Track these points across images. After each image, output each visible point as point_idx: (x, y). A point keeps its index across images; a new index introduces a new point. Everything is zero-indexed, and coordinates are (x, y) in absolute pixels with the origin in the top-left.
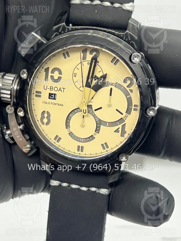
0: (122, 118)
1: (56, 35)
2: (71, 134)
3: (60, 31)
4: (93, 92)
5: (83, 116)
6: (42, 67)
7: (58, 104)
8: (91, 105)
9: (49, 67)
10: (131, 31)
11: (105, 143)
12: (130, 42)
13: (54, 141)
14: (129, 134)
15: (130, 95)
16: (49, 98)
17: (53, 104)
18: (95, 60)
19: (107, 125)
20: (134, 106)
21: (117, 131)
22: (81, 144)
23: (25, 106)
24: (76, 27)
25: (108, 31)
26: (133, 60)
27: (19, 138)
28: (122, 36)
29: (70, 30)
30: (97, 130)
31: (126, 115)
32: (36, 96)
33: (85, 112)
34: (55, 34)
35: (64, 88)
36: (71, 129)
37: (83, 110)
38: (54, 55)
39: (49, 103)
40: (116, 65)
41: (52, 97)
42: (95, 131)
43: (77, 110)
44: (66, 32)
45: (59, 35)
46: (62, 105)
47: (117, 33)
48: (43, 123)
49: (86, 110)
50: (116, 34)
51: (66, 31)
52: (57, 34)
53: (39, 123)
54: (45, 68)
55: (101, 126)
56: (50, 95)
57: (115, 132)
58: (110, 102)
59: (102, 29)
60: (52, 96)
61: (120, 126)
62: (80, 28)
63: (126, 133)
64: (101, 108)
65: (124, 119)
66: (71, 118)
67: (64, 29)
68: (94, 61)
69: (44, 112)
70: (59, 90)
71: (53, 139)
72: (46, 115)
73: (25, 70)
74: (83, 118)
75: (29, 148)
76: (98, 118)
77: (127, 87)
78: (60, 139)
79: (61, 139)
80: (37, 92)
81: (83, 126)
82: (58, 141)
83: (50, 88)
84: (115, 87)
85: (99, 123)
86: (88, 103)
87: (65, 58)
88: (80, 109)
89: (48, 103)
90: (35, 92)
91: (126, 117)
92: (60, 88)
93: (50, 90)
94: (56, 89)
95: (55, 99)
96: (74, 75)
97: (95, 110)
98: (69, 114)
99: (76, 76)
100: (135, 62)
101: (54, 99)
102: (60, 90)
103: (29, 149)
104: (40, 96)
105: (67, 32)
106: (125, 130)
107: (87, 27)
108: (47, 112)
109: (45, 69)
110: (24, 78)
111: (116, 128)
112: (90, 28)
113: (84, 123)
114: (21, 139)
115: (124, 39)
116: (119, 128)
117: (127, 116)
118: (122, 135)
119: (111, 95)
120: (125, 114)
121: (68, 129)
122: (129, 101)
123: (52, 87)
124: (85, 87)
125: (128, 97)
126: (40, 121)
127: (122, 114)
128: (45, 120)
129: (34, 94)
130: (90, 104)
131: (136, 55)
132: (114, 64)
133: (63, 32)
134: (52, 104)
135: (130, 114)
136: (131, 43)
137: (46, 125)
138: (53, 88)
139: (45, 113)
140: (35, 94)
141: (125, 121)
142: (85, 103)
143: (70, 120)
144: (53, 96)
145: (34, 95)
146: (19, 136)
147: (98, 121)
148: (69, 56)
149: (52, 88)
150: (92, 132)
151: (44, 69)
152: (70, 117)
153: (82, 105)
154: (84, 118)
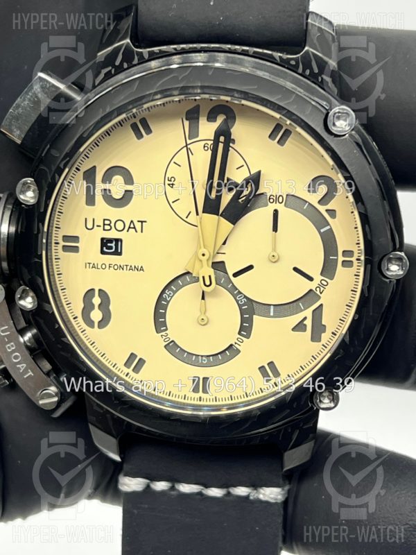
0: (311, 290)
1: (109, 76)
2: (172, 347)
3: (117, 63)
4: (226, 225)
5: (203, 292)
6: (77, 169)
7: (128, 267)
8: (223, 263)
9: (95, 167)
10: (319, 49)
11: (268, 364)
12: (318, 80)
13: (126, 370)
14: (333, 333)
15: (328, 224)
16: (103, 252)
17: (116, 267)
18: (224, 137)
19: (272, 314)
20: (343, 256)
21: (300, 327)
22: (201, 372)
23: (40, 281)
24: (164, 48)
25: (255, 52)
26: (333, 128)
27: (26, 371)
28: (293, 63)
29: (146, 56)
30: (245, 329)
31: (323, 282)
32: (65, 248)
33: (208, 283)
34: (104, 71)
35: (142, 222)
36: (173, 334)
37: (203, 278)
38: (108, 133)
39: (104, 267)
40: (282, 145)
41: (111, 248)
42: (239, 333)
43: (182, 278)
44: (135, 65)
45: (115, 75)
46: (142, 269)
47: (280, 57)
48: (90, 323)
49: (210, 277)
50: (278, 59)
51: (136, 61)
52: (110, 71)
53: (79, 325)
54: (84, 168)
55: (254, 316)
56: (105, 243)
57: (294, 329)
58: (274, 249)
59: (237, 47)
60: (110, 246)
61: (308, 313)
62: (174, 51)
63: (324, 331)
64: (250, 267)
65: (318, 293)
66: (168, 302)
67: (128, 56)
68: (222, 139)
69: (89, 294)
70: (129, 228)
71: (121, 365)
72: (97, 300)
73: (29, 180)
74: (203, 298)
75: (56, 395)
76: (245, 297)
77: (319, 202)
78: (142, 362)
79: (144, 362)
80: (66, 238)
81: (204, 322)
82: (137, 370)
83: (102, 225)
84: (285, 205)
85: (249, 310)
86: (214, 257)
87: (139, 136)
88: (194, 275)
89: (99, 267)
90: (60, 240)
91: (322, 286)
92: (132, 222)
93: (104, 230)
94: (120, 226)
95: (120, 254)
96: (167, 182)
97: (236, 275)
98: (163, 292)
99: (173, 184)
100: (340, 131)
101: (118, 253)
102: (132, 226)
103: (56, 399)
104: (76, 249)
105: (139, 64)
106: (323, 323)
107: (195, 45)
108: (100, 290)
109: (85, 172)
110: (27, 201)
111: (296, 319)
112: (201, 47)
113: (205, 313)
114: (31, 373)
115: (300, 70)
116: (305, 318)
117: (325, 283)
118: (316, 337)
119: (275, 229)
120: (318, 278)
121: (163, 333)
122: (329, 242)
123: (107, 222)
124: (203, 212)
125: (322, 231)
126: (80, 319)
127: (311, 279)
128: (96, 315)
129: (57, 243)
130: (219, 258)
131: (339, 112)
132: (278, 142)
133: (125, 65)
134: (112, 269)
135: (332, 279)
136: (320, 80)
137: (100, 327)
138: (112, 225)
139: (93, 296)
140: (62, 243)
141: (320, 298)
142: (206, 257)
143: (165, 308)
144: (113, 245)
145: (60, 247)
146: (25, 365)
147: (244, 305)
148: (149, 131)
149: (109, 225)
150: (232, 337)
151: (81, 174)
152: (165, 300)
153: (197, 263)
154: (206, 298)
